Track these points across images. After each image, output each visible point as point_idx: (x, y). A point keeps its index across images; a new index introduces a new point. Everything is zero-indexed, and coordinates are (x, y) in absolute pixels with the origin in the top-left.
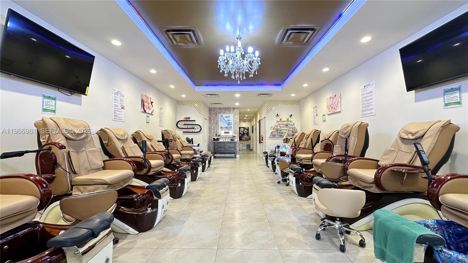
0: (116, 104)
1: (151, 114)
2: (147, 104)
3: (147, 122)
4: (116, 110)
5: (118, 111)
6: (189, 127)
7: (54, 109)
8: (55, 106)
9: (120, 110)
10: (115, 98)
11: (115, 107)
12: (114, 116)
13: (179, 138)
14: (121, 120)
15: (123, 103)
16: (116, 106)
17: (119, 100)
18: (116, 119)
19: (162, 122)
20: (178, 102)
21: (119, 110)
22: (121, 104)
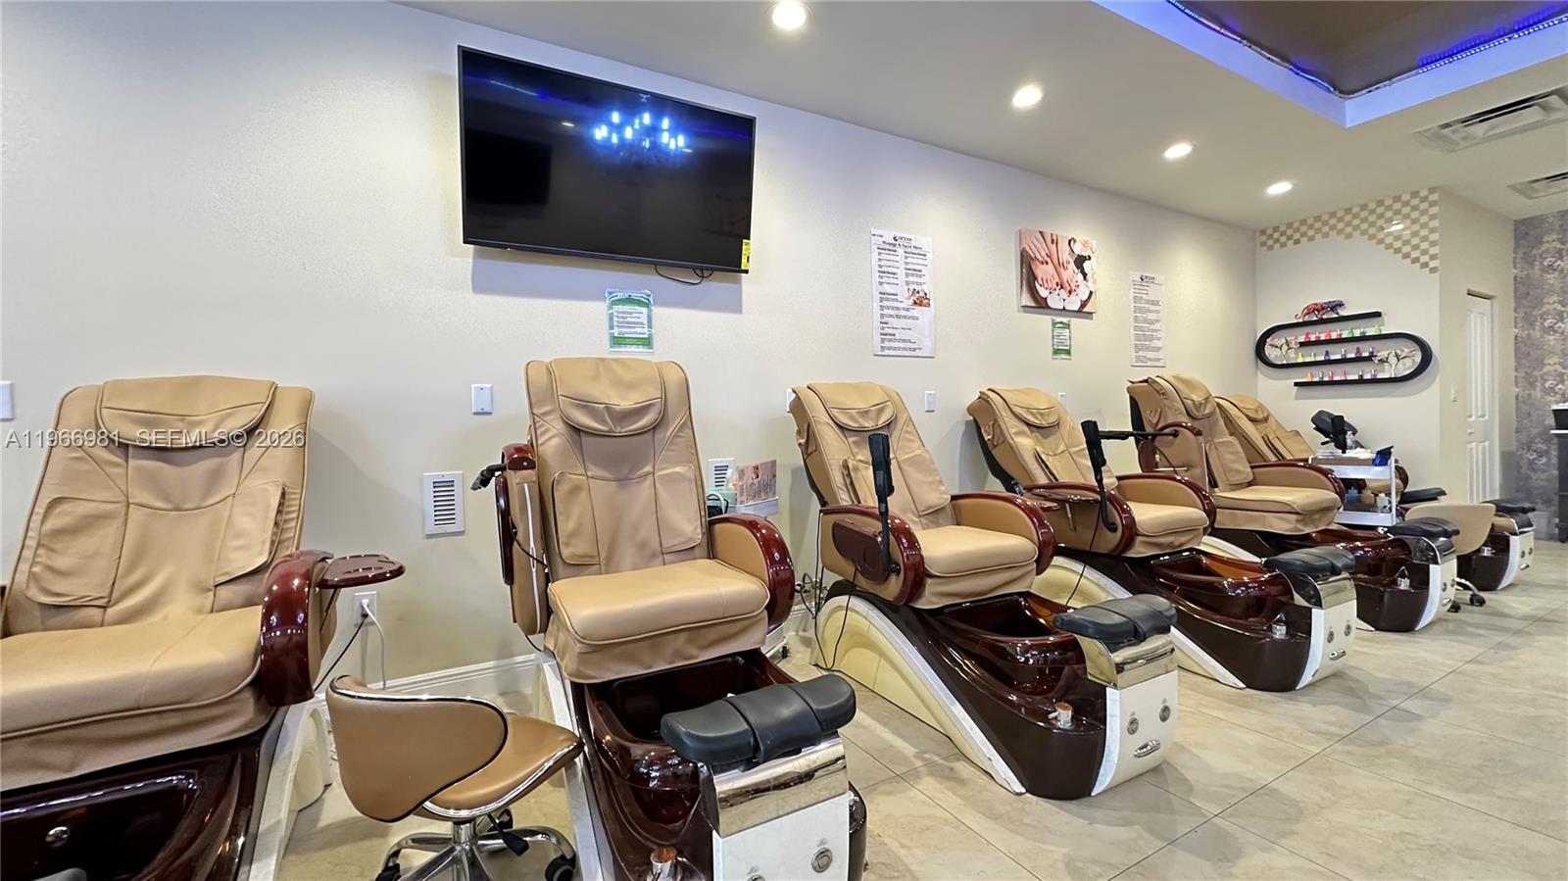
0: (888, 289)
1: (1082, 312)
2: (1050, 268)
3: (1056, 352)
4: (886, 312)
5: (898, 317)
6: (1339, 357)
7: (646, 336)
8: (650, 327)
9: (908, 310)
10: (880, 266)
11: (885, 303)
12: (877, 338)
13: (1260, 416)
14: (914, 350)
15: (921, 284)
16: (887, 300)
17: (901, 273)
18: (889, 348)
19: (1156, 343)
20: (1263, 232)
21: (903, 313)
22: (912, 287)
